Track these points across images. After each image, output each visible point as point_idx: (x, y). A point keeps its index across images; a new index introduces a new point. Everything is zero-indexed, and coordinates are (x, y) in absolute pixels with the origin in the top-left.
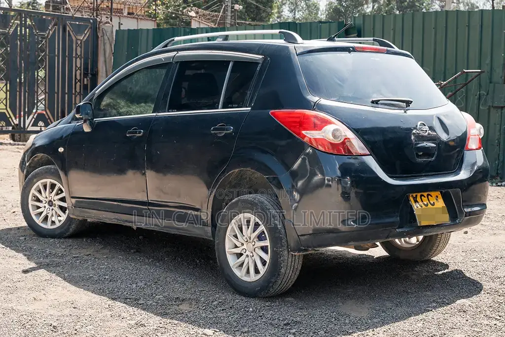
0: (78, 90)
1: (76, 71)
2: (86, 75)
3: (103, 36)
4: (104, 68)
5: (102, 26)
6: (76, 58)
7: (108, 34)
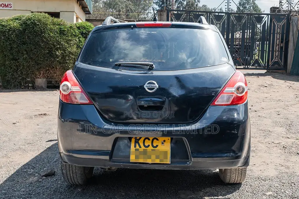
0: (277, 49)
1: (277, 40)
2: (282, 42)
3: (292, 22)
4: (292, 38)
5: (292, 18)
6: (277, 34)
7: (296, 21)
